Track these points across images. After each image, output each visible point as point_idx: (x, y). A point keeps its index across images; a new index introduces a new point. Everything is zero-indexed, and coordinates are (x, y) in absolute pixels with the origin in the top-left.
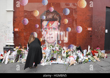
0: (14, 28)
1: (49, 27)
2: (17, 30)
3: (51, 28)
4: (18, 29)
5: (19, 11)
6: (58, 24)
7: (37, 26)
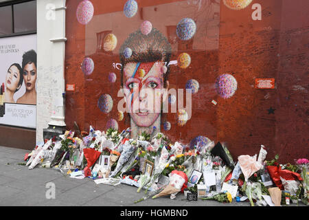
0: (66, 83)
1: (141, 80)
2: (71, 88)
3: (145, 81)
4: (73, 86)
5: (76, 40)
6: (162, 70)
7: (111, 78)
